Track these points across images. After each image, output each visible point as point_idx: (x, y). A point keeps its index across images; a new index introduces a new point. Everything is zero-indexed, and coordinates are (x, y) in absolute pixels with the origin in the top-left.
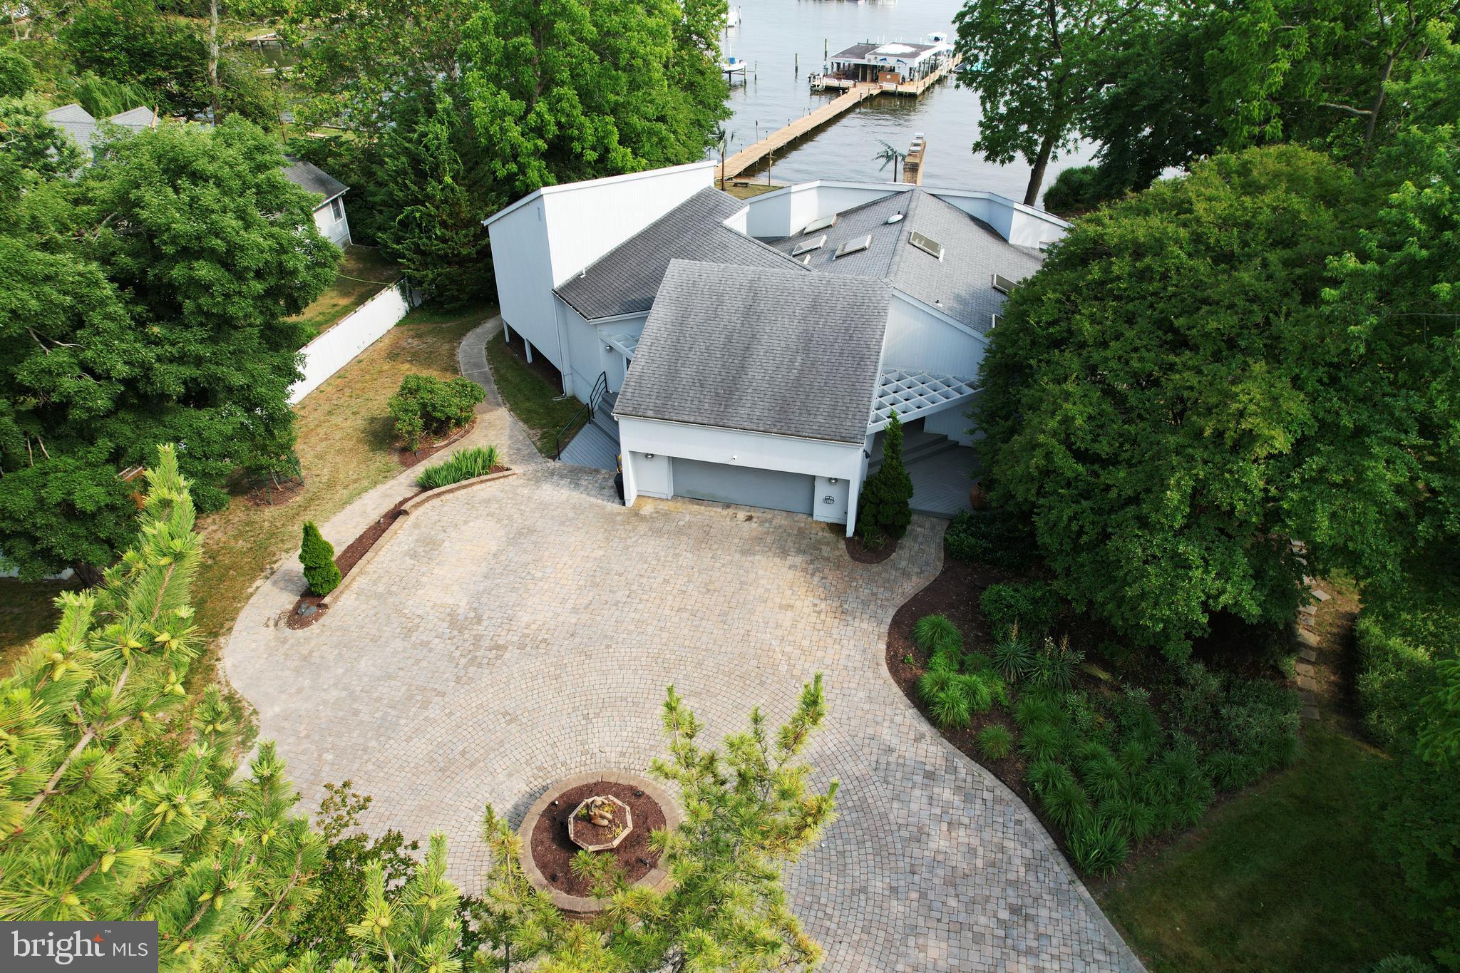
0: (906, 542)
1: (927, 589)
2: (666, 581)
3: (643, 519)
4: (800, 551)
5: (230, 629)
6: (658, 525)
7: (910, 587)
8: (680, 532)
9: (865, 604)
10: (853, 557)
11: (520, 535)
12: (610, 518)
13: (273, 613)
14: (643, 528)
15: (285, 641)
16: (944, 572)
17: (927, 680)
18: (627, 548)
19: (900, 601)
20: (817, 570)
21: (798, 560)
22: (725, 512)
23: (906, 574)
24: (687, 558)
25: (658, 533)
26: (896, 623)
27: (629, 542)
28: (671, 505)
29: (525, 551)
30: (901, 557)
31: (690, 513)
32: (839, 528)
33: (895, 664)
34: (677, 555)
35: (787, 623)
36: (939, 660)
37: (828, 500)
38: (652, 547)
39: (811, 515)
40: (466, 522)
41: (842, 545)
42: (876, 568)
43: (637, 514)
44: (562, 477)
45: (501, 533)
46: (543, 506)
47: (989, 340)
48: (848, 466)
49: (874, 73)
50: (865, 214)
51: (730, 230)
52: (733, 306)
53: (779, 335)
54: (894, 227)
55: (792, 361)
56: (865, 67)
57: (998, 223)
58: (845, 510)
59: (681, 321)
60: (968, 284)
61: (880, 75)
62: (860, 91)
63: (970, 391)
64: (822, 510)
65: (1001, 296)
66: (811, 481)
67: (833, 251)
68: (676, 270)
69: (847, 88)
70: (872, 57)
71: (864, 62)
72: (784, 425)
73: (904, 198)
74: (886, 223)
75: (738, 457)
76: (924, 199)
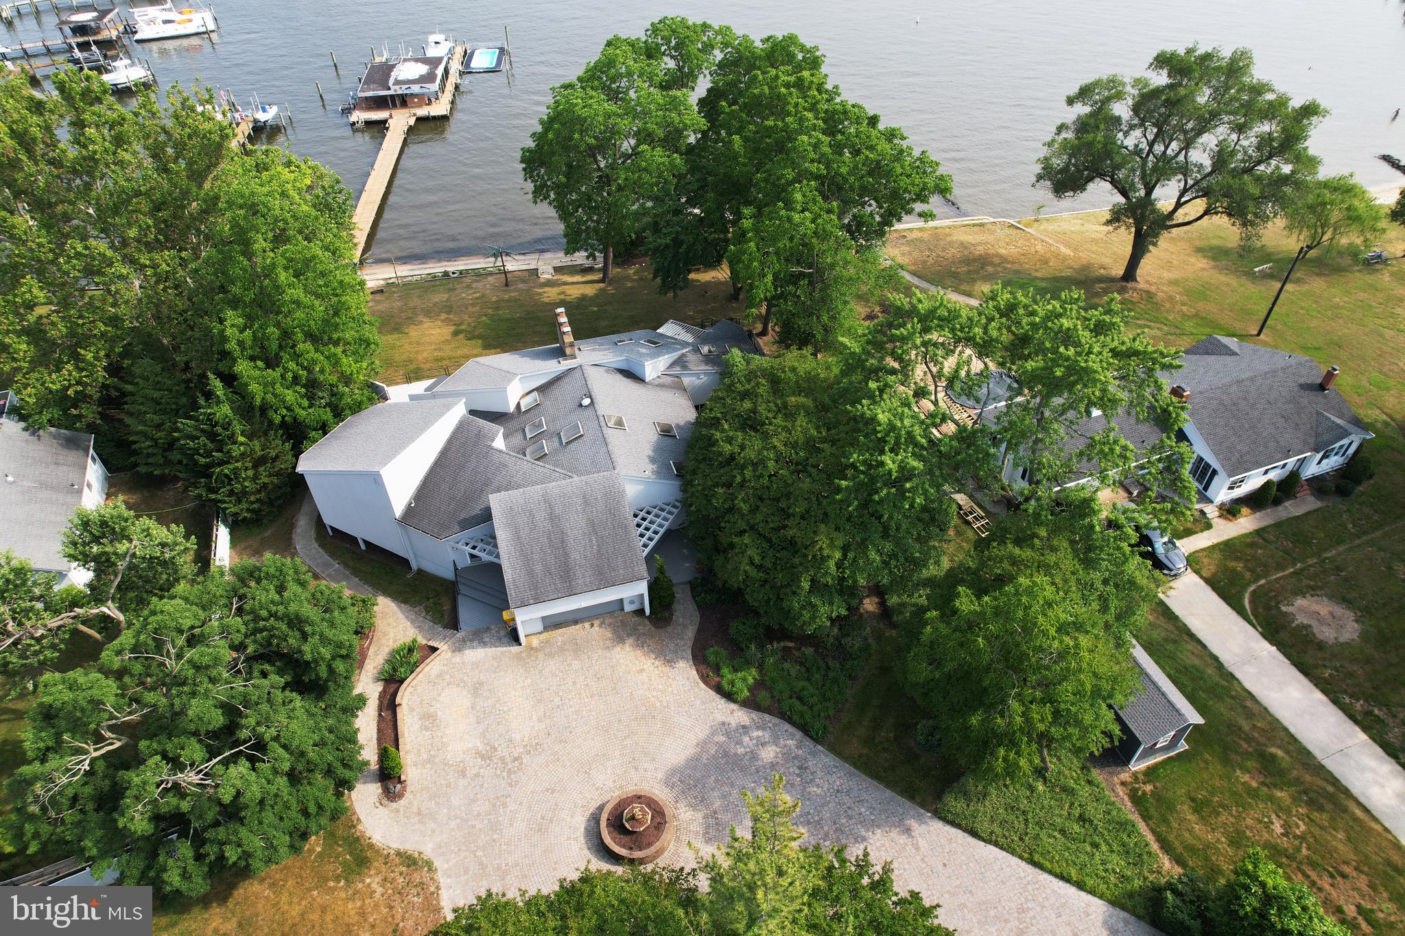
0: (676, 606)
1: (699, 631)
2: (574, 683)
3: (537, 650)
4: (629, 635)
5: (358, 819)
6: (547, 650)
7: (690, 633)
8: (562, 650)
9: (675, 652)
10: (657, 628)
11: (476, 689)
12: (518, 656)
13: (375, 799)
14: (541, 655)
15: (398, 811)
16: (701, 617)
17: (725, 684)
18: (541, 672)
19: (690, 643)
20: (643, 643)
21: (629, 641)
22: (577, 627)
23: (685, 627)
24: (576, 665)
25: (551, 655)
26: (695, 658)
27: (540, 667)
28: (545, 635)
29: (487, 698)
30: (678, 617)
31: (559, 635)
32: (640, 612)
33: (705, 679)
34: (569, 665)
35: (646, 680)
36: (725, 671)
37: (632, 602)
38: (553, 665)
39: (623, 609)
40: (439, 695)
41: (647, 622)
42: (670, 629)
43: (532, 649)
44: (472, 641)
45: (465, 693)
46: (476, 665)
47: (677, 483)
48: (642, 588)
49: (403, 101)
50: (556, 392)
51: (501, 451)
52: (541, 515)
53: (575, 526)
54: (590, 412)
55: (591, 541)
56: (392, 96)
57: (637, 372)
58: (642, 603)
59: (517, 537)
60: (651, 437)
61: (408, 100)
62: (400, 121)
63: (675, 511)
64: (628, 608)
65: (668, 440)
66: (621, 600)
67: (559, 434)
68: (497, 502)
69: (385, 122)
70: (397, 87)
71: (391, 92)
72: (605, 581)
73: (577, 374)
74: (581, 405)
75: (584, 604)
76: (591, 373)
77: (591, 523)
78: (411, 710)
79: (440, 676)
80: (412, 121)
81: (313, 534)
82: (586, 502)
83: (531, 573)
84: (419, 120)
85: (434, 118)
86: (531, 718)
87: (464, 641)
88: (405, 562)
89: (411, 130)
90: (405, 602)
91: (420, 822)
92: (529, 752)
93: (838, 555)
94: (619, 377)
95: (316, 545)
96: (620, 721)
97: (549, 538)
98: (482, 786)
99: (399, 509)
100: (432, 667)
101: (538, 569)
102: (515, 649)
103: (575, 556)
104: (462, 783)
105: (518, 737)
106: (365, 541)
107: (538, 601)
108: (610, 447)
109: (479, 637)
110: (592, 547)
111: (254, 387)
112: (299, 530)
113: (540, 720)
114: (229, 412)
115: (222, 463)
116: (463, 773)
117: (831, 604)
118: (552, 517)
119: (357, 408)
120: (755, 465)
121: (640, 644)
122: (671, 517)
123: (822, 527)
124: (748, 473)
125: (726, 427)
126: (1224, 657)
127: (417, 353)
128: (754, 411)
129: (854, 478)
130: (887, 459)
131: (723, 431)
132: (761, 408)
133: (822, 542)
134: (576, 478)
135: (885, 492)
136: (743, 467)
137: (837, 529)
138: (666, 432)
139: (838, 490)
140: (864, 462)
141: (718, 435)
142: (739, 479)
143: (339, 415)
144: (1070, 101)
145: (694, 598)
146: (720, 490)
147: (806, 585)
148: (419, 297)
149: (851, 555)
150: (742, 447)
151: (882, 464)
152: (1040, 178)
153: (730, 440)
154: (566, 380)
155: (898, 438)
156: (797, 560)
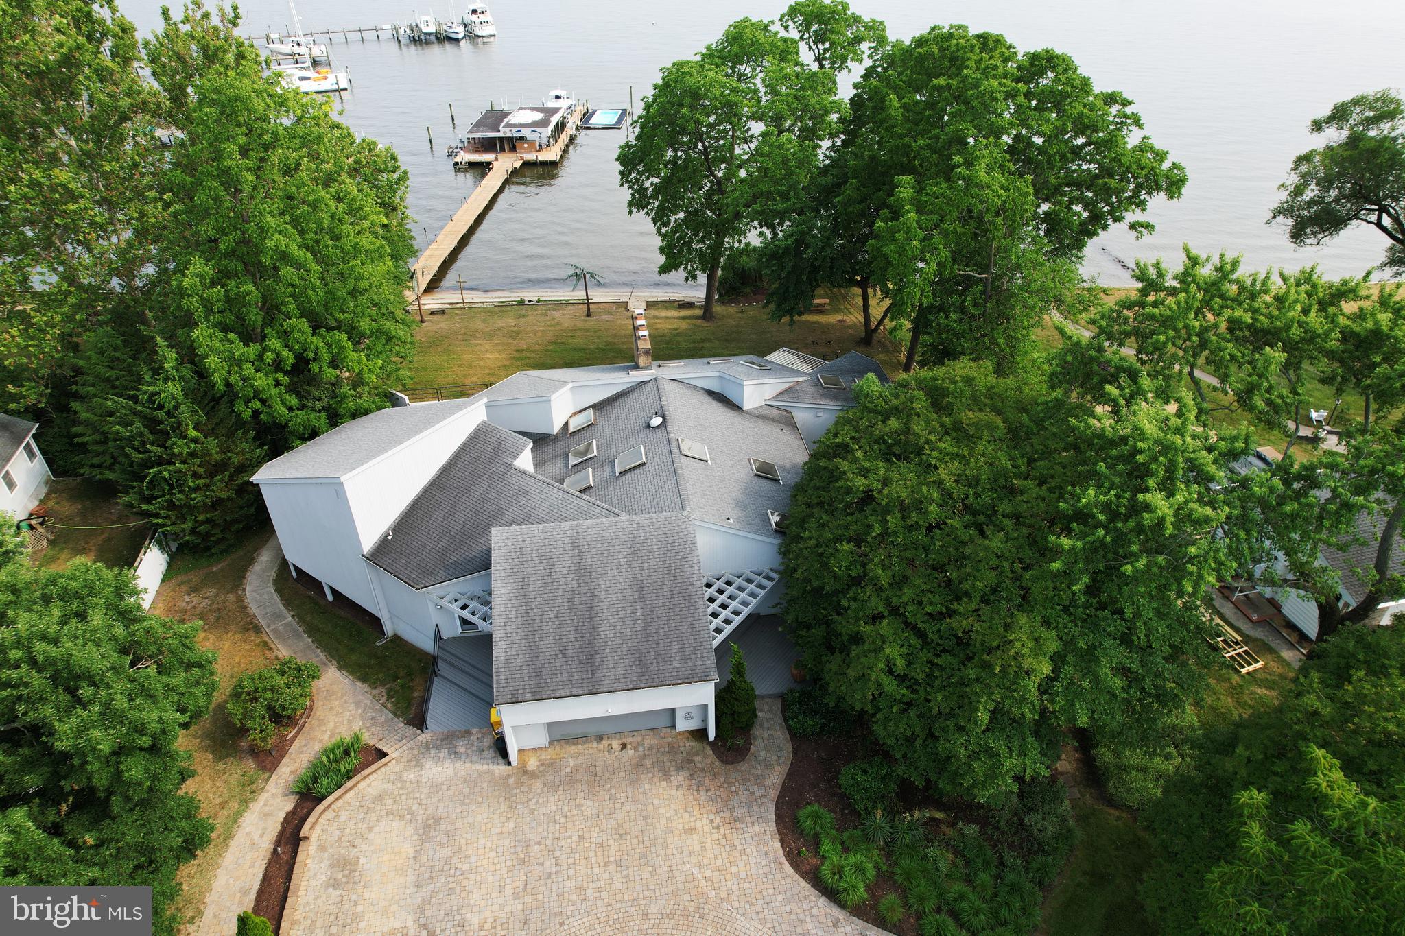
0: (757, 731)
1: (790, 775)
2: (581, 837)
3: (532, 775)
4: (679, 769)
6: (549, 778)
7: (776, 776)
8: (571, 780)
9: (749, 806)
10: (722, 761)
11: (428, 829)
12: (502, 783)
14: (537, 785)
16: (795, 753)
17: (826, 871)
18: (532, 812)
19: (774, 794)
20: (699, 784)
21: (680, 778)
22: (601, 747)
23: (768, 765)
24: (589, 807)
25: (552, 787)
26: (779, 818)
27: (532, 804)
28: (550, 754)
29: (442, 845)
30: (758, 748)
31: (572, 756)
32: (701, 734)
33: (793, 859)
34: (579, 806)
35: (697, 848)
36: (827, 847)
37: (689, 717)
38: (553, 804)
39: (674, 726)
40: (370, 829)
41: (709, 752)
42: (743, 766)
43: (526, 772)
44: (439, 749)
45: (410, 831)
46: (436, 788)
47: (776, 541)
48: (704, 694)
49: (511, 144)
50: (618, 410)
51: (524, 473)
52: (564, 565)
53: (613, 588)
54: (660, 434)
55: (633, 612)
56: (501, 139)
57: (731, 394)
58: (705, 720)
59: (523, 593)
60: (739, 474)
61: (518, 144)
62: (504, 164)
63: (769, 584)
64: (683, 725)
65: (767, 485)
66: (673, 710)
67: (612, 462)
68: (501, 539)
69: (489, 164)
70: (507, 130)
71: (500, 135)
72: (647, 678)
73: (650, 389)
74: (648, 426)
75: (614, 710)
76: (670, 391)
77: (638, 585)
78: (322, 849)
79: (379, 798)
80: (518, 164)
81: (273, 574)
82: (634, 553)
83: (535, 651)
84: (526, 164)
85: (542, 164)
86: (502, 889)
87: (428, 748)
88: (376, 622)
89: (515, 172)
90: (364, 679)
93: (1046, 668)
94: (708, 399)
95: (272, 589)
97: (572, 601)
99: (368, 542)
100: (372, 783)
101: (547, 646)
102: (500, 769)
103: (606, 632)
106: (333, 591)
107: (539, 695)
108: (681, 480)
109: (449, 741)
110: (634, 621)
111: (212, 361)
112: (257, 568)
113: (515, 896)
114: (179, 395)
115: (161, 462)
117: (1023, 755)
118: (580, 570)
120: (904, 509)
121: (694, 786)
122: (762, 593)
123: (1022, 619)
124: (893, 521)
125: (859, 454)
128: (907, 431)
129: (1082, 536)
130: (1158, 500)
131: (856, 460)
132: (917, 427)
133: (1021, 641)
134: (624, 517)
135: (1142, 563)
136: (886, 511)
137: (1047, 623)
138: (765, 472)
139: (1057, 553)
140: (1106, 507)
141: (844, 465)
142: (877, 529)
144: (1317, 126)
145: (786, 720)
146: (846, 547)
147: (983, 717)
149: (1066, 671)
150: (885, 482)
151: (1148, 507)
152: (1277, 213)
153: (864, 473)
154: (634, 396)
155: (1171, 468)
156: (971, 672)
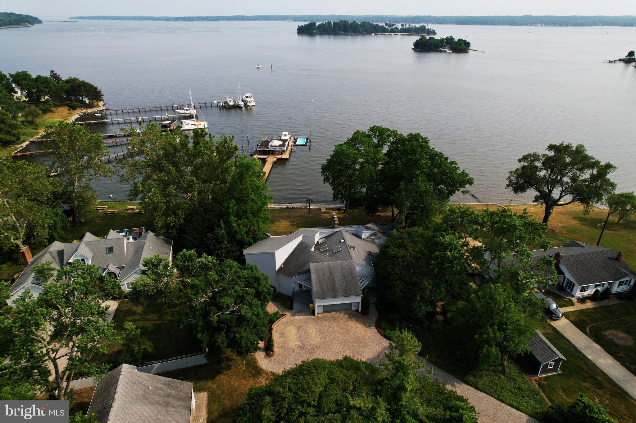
0: (370, 310)
1: (378, 318)
2: (333, 329)
3: (320, 318)
4: (353, 317)
5: (257, 361)
6: (324, 318)
7: (375, 319)
8: (329, 319)
9: (369, 324)
10: (363, 316)
11: (299, 328)
12: (314, 319)
13: (263, 356)
14: (322, 320)
15: (271, 360)
16: (379, 314)
17: (387, 334)
18: (322, 325)
19: (375, 322)
21: (353, 319)
22: (335, 313)
23: (373, 316)
24: (334, 324)
25: (325, 320)
26: (376, 326)
27: (321, 323)
28: (323, 314)
29: (303, 330)
30: (370, 313)
31: (328, 315)
32: (357, 310)
33: (380, 333)
34: (332, 324)
35: (359, 331)
36: (387, 330)
37: (355, 306)
38: (326, 323)
39: (351, 309)
40: (286, 328)
41: (360, 314)
42: (367, 316)
44: (298, 313)
45: (295, 328)
46: (299, 320)
47: (373, 268)
48: (359, 299)
49: (272, 153)
50: (332, 238)
51: (313, 252)
52: (327, 271)
53: (338, 276)
54: (343, 244)
55: (343, 281)
56: (269, 151)
57: (359, 235)
58: (358, 307)
59: (318, 277)
60: (363, 255)
61: (274, 152)
62: (271, 160)
63: (371, 278)
64: (353, 308)
65: (370, 256)
66: (351, 303)
67: (332, 251)
68: (312, 266)
69: (266, 159)
70: (271, 148)
71: (269, 149)
72: (347, 294)
73: (339, 233)
74: (340, 242)
75: (339, 303)
76: (344, 233)
77: (343, 276)
78: (277, 331)
79: (287, 322)
80: (275, 159)
82: (342, 269)
83: (322, 289)
84: (278, 159)
85: (283, 159)
86: (318, 338)
87: (295, 313)
89: (275, 162)
90: (274, 301)
91: (279, 364)
92: (317, 348)
94: (353, 236)
96: (349, 342)
97: (329, 279)
98: (300, 356)
99: (278, 267)
100: (284, 320)
101: (325, 288)
102: (313, 317)
103: (337, 285)
104: (293, 354)
105: (313, 343)
107: (324, 298)
108: (351, 254)
109: (300, 312)
110: (343, 283)
113: (321, 339)
114: (224, 233)
116: (294, 351)
117: (427, 307)
118: (330, 273)
119: (261, 239)
120: (402, 258)
121: (357, 321)
122: (370, 280)
123: (425, 277)
124: (400, 260)
125: (392, 247)
126: (577, 346)
127: (278, 229)
128: (403, 242)
129: (436, 261)
130: (449, 253)
131: (391, 248)
132: (405, 241)
133: (425, 282)
134: (339, 261)
135: (447, 265)
136: (399, 258)
137: (430, 279)
138: (370, 254)
139: (431, 264)
140: (440, 255)
141: (389, 249)
142: (397, 262)
143: (255, 241)
144: (520, 161)
145: (376, 308)
146: (390, 266)
147: (418, 298)
148: (278, 213)
149: (435, 289)
150: (398, 253)
151: (446, 254)
152: (508, 185)
153: (393, 251)
154: (335, 235)
155: (452, 247)
156: (416, 289)
